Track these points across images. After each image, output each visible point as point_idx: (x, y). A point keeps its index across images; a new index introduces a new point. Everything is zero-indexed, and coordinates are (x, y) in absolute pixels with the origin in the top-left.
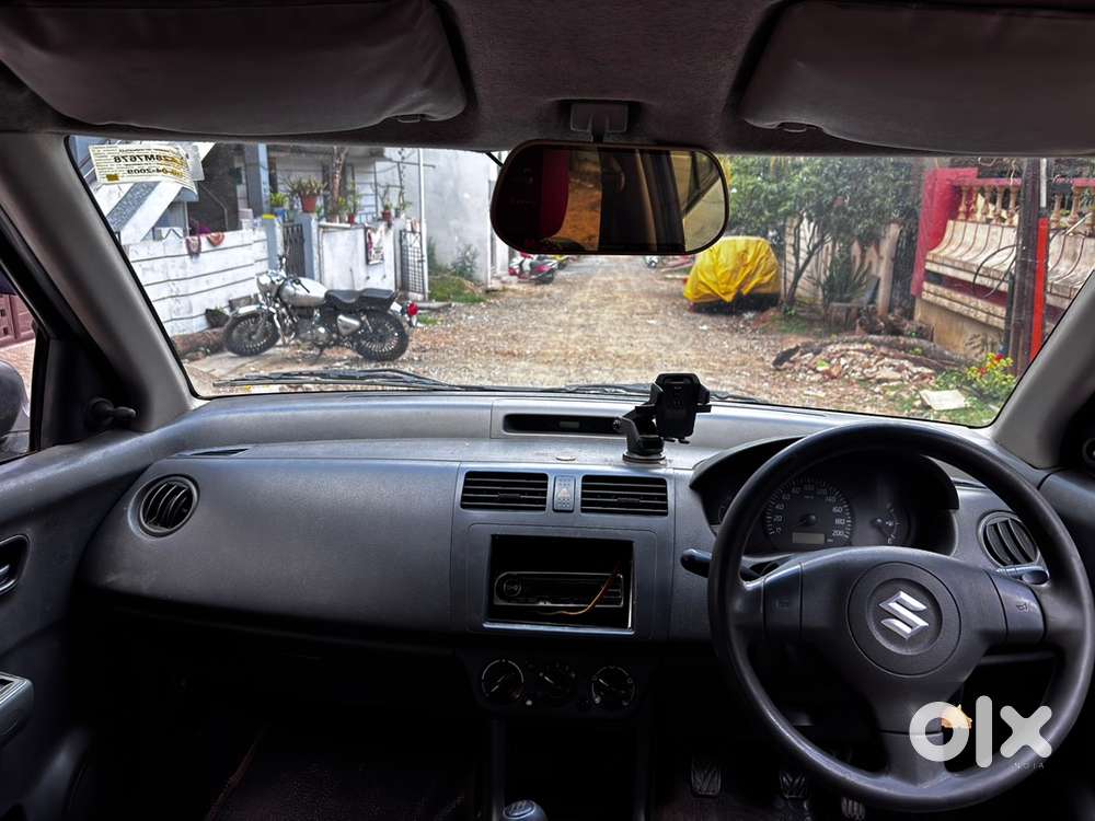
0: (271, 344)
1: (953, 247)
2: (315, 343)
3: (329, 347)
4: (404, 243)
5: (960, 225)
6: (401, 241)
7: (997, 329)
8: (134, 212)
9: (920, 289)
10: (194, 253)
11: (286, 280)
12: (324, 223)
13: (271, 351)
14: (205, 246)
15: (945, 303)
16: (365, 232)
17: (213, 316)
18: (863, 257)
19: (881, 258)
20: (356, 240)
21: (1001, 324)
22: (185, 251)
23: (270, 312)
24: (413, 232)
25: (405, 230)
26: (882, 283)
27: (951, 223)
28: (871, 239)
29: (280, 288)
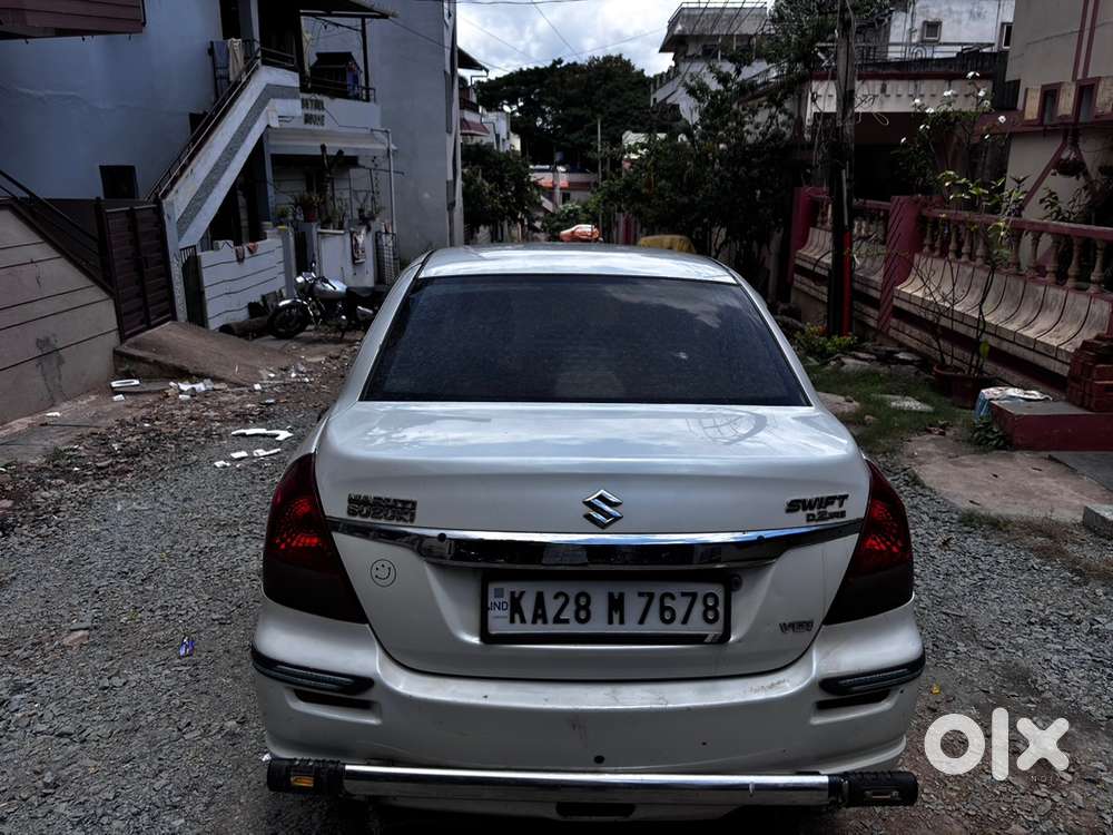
0: (302, 329)
1: (812, 248)
2: (339, 328)
3: (350, 330)
4: (380, 243)
5: (817, 231)
6: (377, 241)
7: (823, 302)
8: (187, 227)
9: (793, 279)
10: (240, 260)
11: (316, 279)
12: (320, 230)
13: (302, 334)
14: (247, 254)
15: (806, 289)
16: (351, 236)
17: (252, 307)
18: (760, 252)
19: (770, 254)
20: (344, 242)
21: (825, 298)
22: (235, 259)
23: (304, 305)
24: (387, 233)
25: (380, 232)
26: (772, 273)
27: (811, 229)
28: (764, 239)
29: (313, 286)
